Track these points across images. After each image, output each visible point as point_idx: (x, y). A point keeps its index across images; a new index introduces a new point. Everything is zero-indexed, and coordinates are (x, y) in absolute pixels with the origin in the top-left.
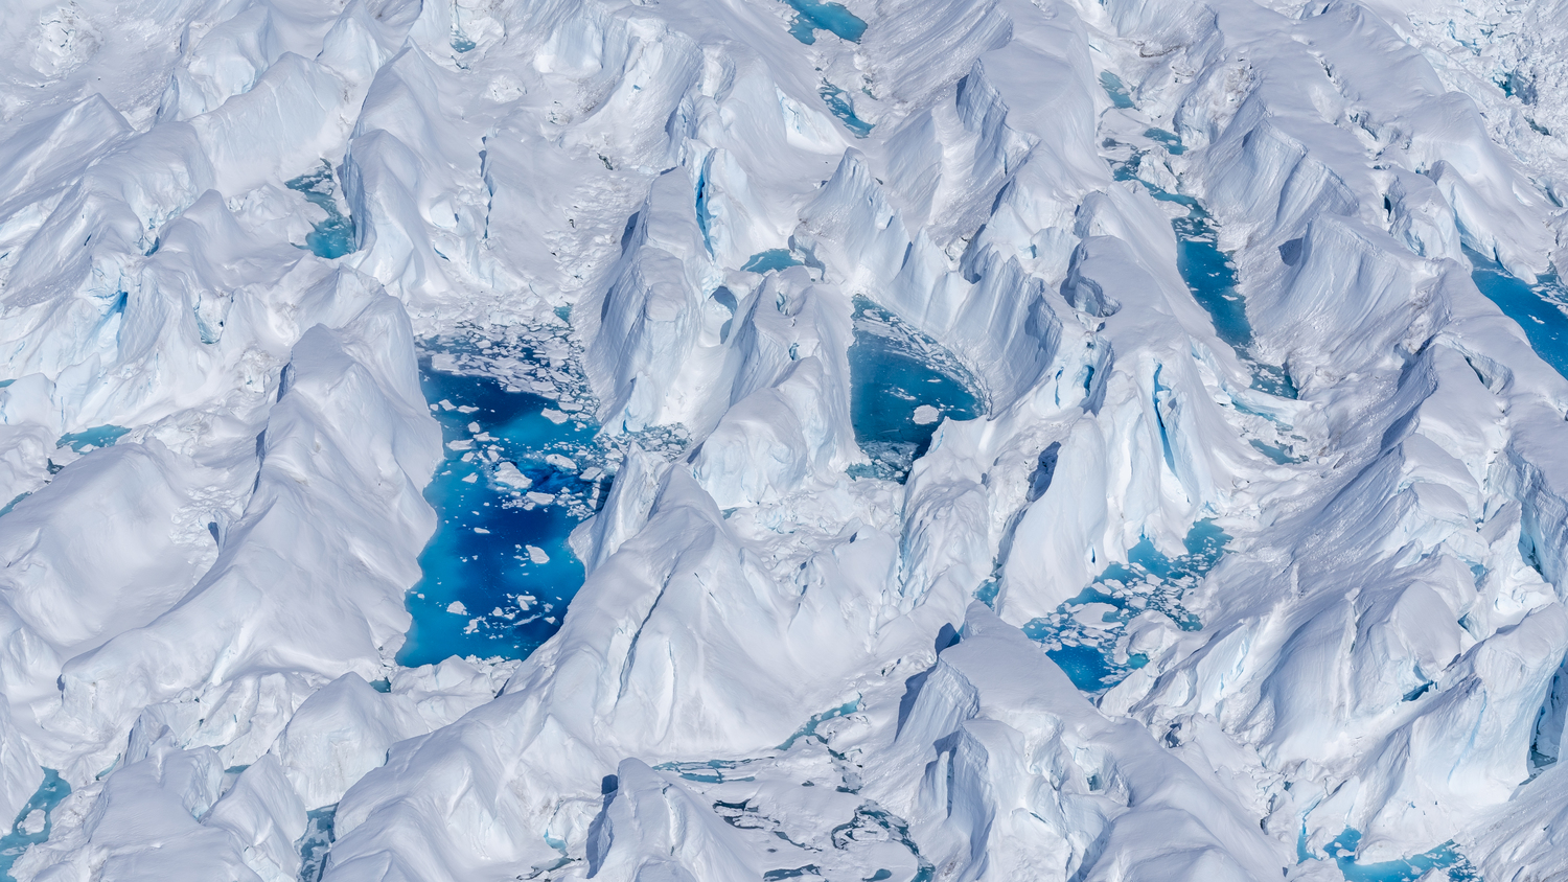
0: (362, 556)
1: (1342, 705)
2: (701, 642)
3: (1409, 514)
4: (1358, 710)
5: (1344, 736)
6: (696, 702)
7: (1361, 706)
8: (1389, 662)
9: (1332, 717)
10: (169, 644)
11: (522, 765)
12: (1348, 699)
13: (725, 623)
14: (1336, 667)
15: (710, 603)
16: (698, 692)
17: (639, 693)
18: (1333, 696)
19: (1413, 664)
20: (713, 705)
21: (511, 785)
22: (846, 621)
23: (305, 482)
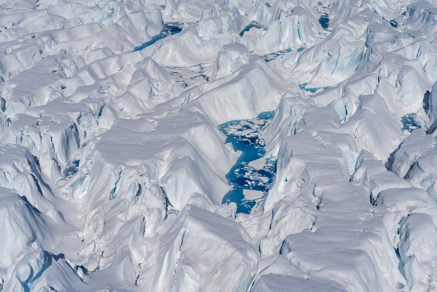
0: (129, 39)
1: (310, 60)
2: (179, 47)
3: (338, 33)
4: (313, 61)
5: (310, 67)
6: (175, 56)
7: (314, 60)
8: (321, 50)
9: (307, 62)
10: (77, 43)
11: (131, 61)
12: (312, 59)
13: (187, 45)
14: (310, 53)
15: (184, 41)
16: (175, 55)
17: (162, 53)
18: (308, 58)
19: (327, 52)
20: (178, 57)
21: (128, 65)
22: (215, 50)
23: (122, 26)
